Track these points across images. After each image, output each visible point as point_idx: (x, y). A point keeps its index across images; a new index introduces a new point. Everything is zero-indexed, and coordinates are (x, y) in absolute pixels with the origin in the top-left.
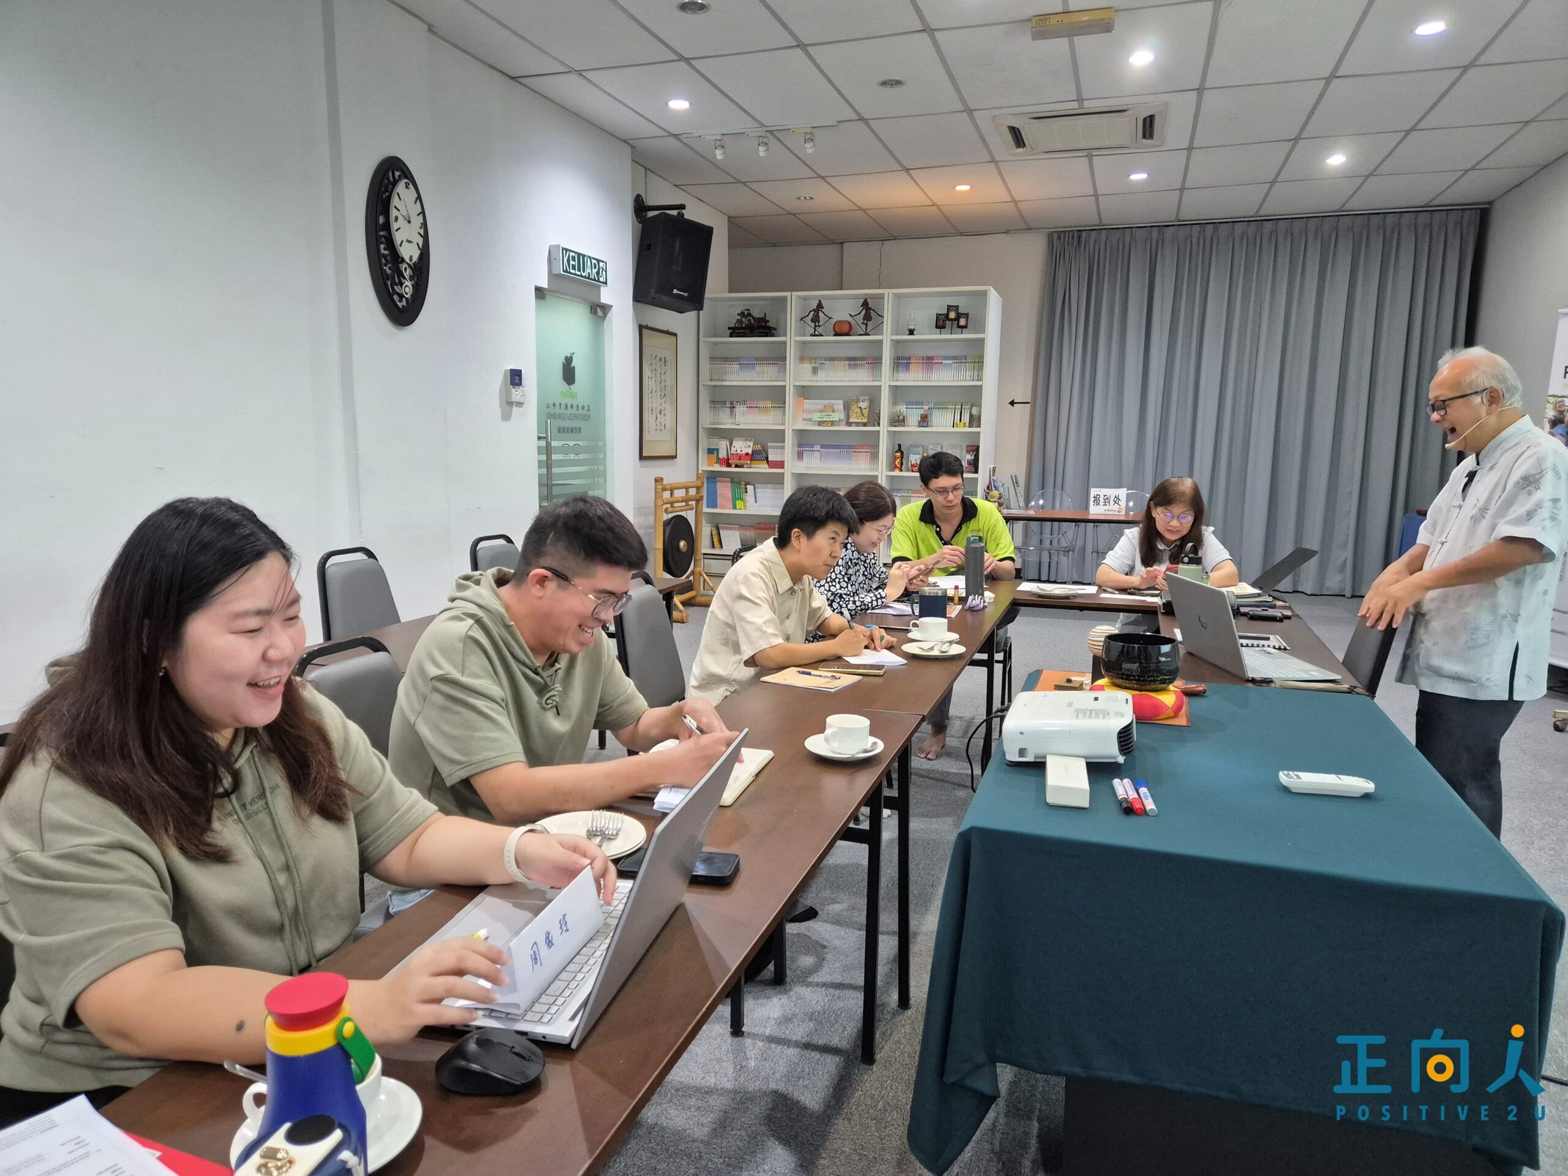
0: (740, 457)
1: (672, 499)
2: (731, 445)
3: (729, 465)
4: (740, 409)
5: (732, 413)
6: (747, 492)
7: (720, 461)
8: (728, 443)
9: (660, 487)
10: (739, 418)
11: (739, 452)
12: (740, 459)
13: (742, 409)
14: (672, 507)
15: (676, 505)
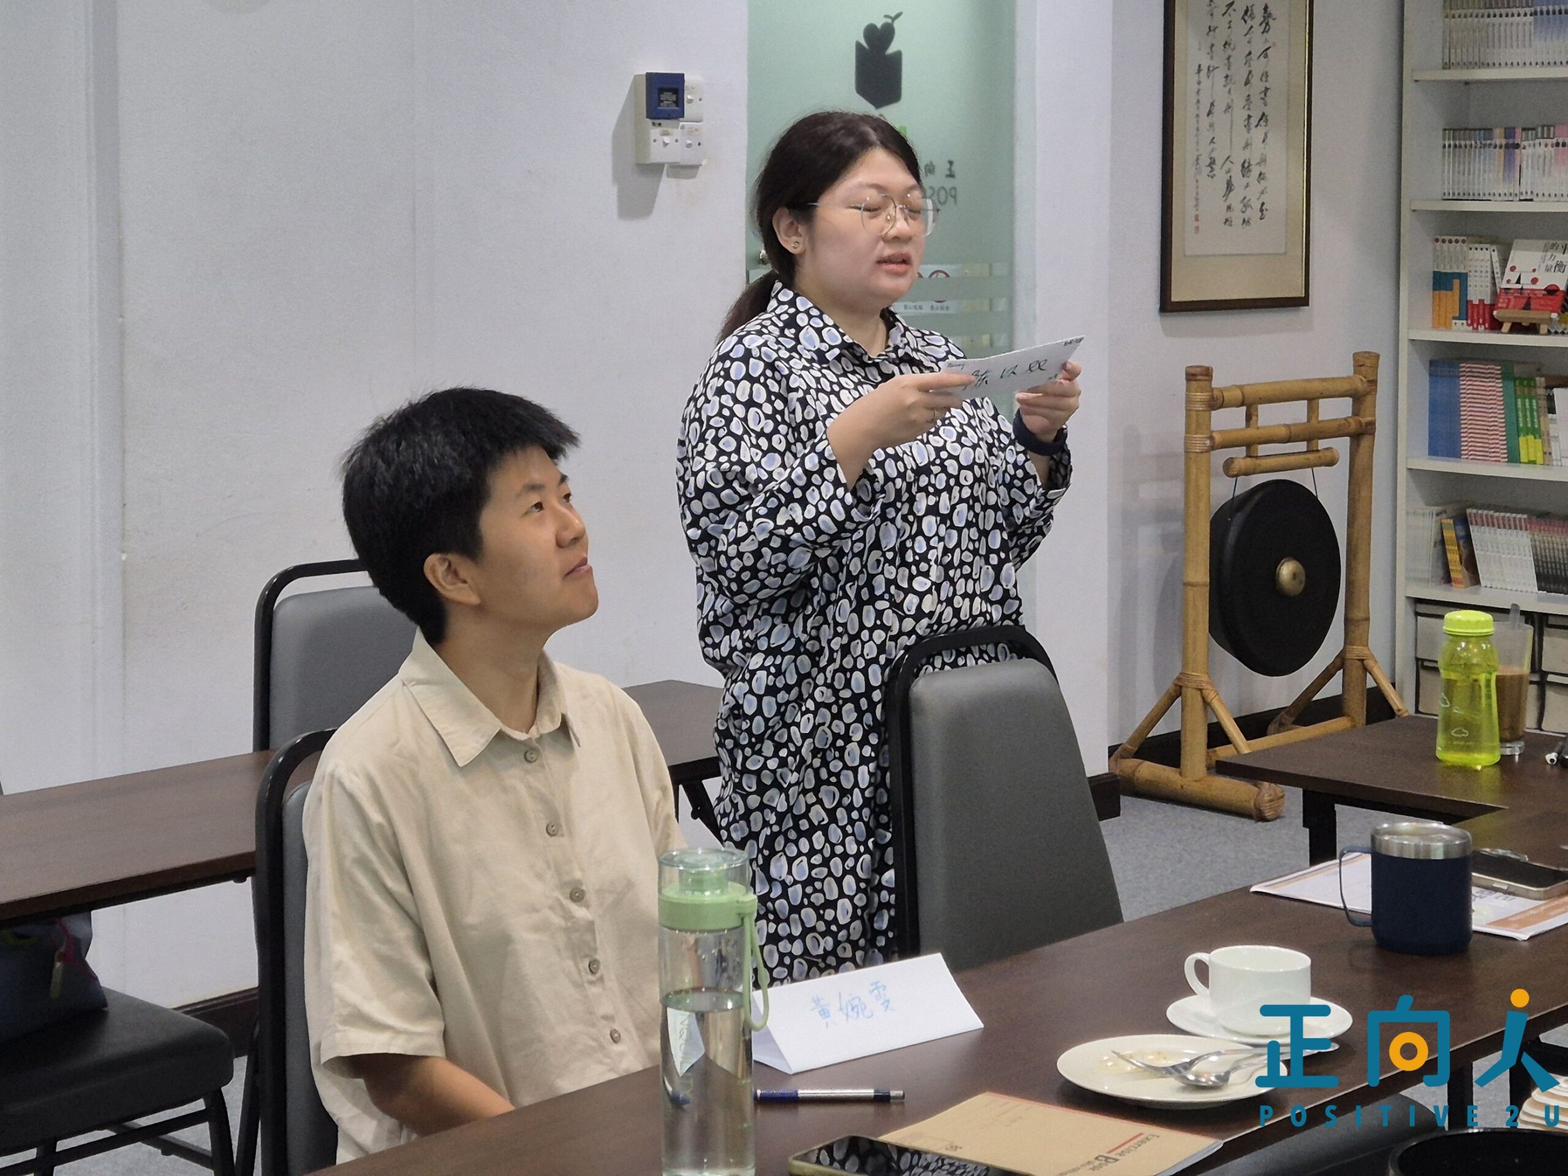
0: (1527, 300)
1: (1251, 432)
2: (1504, 261)
3: (1495, 326)
4: (1533, 151)
5: (1509, 163)
6: (1552, 410)
7: (1470, 313)
8: (1495, 257)
9: (1200, 396)
10: (1530, 180)
11: (1526, 283)
12: (1527, 307)
13: (1541, 150)
14: (1249, 456)
15: (1263, 450)
